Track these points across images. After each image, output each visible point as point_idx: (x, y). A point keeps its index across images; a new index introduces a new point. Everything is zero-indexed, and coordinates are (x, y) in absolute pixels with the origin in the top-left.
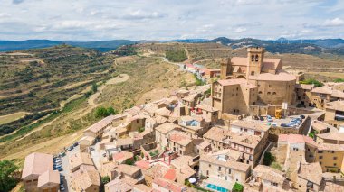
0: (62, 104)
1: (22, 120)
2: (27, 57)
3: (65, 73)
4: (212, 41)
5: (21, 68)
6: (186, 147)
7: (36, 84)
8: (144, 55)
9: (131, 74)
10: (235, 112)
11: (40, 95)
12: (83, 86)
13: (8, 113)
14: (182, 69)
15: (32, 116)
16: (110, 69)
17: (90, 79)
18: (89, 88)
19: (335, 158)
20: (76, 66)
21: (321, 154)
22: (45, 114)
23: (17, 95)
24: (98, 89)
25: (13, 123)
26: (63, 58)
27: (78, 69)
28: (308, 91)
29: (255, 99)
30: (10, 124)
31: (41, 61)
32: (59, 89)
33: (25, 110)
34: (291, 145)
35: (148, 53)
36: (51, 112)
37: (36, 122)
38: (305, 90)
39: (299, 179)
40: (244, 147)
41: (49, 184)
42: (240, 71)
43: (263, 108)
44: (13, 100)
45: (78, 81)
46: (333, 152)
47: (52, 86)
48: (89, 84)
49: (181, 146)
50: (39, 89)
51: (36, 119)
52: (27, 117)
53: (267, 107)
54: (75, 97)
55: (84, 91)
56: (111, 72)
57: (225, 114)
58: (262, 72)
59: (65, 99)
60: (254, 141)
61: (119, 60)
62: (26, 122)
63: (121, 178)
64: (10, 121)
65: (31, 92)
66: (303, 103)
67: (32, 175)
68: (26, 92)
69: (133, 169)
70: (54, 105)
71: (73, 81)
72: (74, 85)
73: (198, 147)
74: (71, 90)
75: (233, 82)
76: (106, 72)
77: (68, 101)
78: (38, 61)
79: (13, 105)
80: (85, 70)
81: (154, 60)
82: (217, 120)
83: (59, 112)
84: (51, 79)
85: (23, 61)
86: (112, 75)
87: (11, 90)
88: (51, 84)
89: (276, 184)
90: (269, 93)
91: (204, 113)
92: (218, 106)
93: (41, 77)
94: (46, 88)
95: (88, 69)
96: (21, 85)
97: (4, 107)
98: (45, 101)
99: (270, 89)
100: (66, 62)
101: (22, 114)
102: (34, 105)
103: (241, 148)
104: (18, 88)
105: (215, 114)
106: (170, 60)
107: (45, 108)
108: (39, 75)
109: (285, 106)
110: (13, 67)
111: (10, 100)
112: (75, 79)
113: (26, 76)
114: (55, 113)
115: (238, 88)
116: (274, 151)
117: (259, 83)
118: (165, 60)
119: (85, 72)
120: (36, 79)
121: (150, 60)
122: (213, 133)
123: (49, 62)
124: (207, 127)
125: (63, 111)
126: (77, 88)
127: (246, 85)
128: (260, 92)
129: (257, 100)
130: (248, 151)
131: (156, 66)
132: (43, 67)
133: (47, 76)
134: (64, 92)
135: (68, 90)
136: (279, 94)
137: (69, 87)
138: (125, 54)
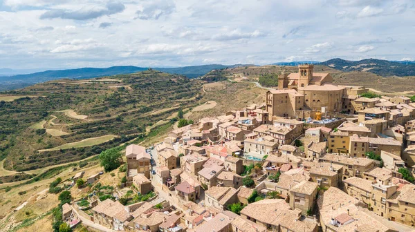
0: (148, 129)
1: (111, 143)
2: (115, 82)
3: (151, 99)
4: (322, 63)
5: (110, 93)
6: (237, 134)
7: (124, 109)
8: (236, 80)
9: (219, 101)
10: (285, 116)
11: (128, 120)
12: (169, 112)
13: (99, 135)
15: (120, 139)
16: (197, 96)
17: (176, 105)
18: (175, 115)
19: (344, 142)
20: (162, 92)
21: (333, 139)
22: (132, 138)
23: (106, 119)
24: (184, 115)
25: (104, 144)
26: (150, 84)
27: (164, 95)
28: (353, 100)
29: (301, 105)
30: (100, 145)
31: (128, 87)
32: (145, 115)
33: (114, 133)
34: (313, 133)
35: (240, 78)
36: (137, 136)
37: (123, 144)
38: (350, 100)
39: (309, 151)
40: (279, 135)
41: (144, 158)
42: (294, 84)
43: (306, 112)
44: (103, 124)
45: (164, 107)
46: (342, 137)
47: (139, 112)
48: (174, 110)
49: (234, 134)
50: (126, 114)
51: (124, 142)
52: (116, 140)
53: (310, 111)
54: (160, 122)
55: (170, 118)
56: (198, 99)
57: (275, 116)
58: (310, 84)
59: (151, 125)
60: (287, 129)
61: (208, 86)
62: (115, 144)
63: (191, 153)
64: (100, 143)
65: (120, 117)
66: (349, 111)
67: (132, 154)
68: (115, 117)
69: (200, 149)
70: (140, 130)
71: (159, 107)
72: (160, 111)
73: (246, 135)
74: (157, 116)
76: (194, 98)
77: (154, 126)
78: (125, 86)
79: (104, 128)
80: (171, 96)
81: (246, 85)
82: (267, 121)
83: (144, 135)
84: (137, 105)
85: (111, 87)
86: (199, 102)
87: (101, 114)
88: (138, 109)
89: (289, 152)
90: (314, 101)
91: (258, 115)
92: (271, 110)
93: (128, 102)
94: (133, 113)
95: (175, 95)
96: (110, 109)
97: (96, 130)
98: (131, 126)
99: (315, 98)
100: (152, 89)
101: (111, 137)
102: (122, 129)
103: (277, 136)
104: (107, 112)
105: (265, 116)
106: (263, 85)
107: (132, 132)
108: (126, 100)
109: (323, 110)
110: (102, 93)
111: (100, 123)
112: (161, 105)
113: (115, 101)
114: (141, 137)
115: (287, 96)
116: (302, 140)
117: (306, 93)
118: (258, 85)
119: (171, 99)
120: (124, 104)
121: (241, 86)
123: (135, 88)
125: (149, 135)
126: (162, 114)
127: (292, 94)
128: (307, 100)
129: (303, 105)
130: (282, 137)
131: (246, 92)
132: (130, 93)
133: (134, 101)
134: (150, 118)
135: (154, 116)
136: (323, 102)
137: (155, 113)
138: (214, 80)
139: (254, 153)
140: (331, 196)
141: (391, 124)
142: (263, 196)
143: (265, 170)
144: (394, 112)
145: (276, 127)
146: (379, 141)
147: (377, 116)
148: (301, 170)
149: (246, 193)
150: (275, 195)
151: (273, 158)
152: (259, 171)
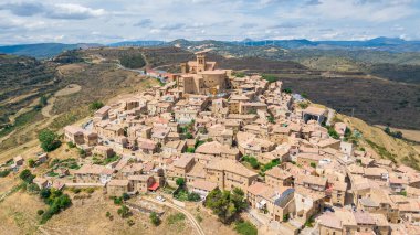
0: (12, 119)
3: (2, 86)
6: (167, 109)
8: (94, 61)
9: (82, 84)
10: (192, 93)
12: (28, 99)
14: (142, 75)
16: (55, 79)
17: (34, 91)
18: (37, 102)
19: (236, 107)
20: (13, 77)
24: (48, 101)
27: (15, 80)
28: (232, 80)
34: (218, 102)
35: (98, 60)
36: (2, 127)
38: (230, 80)
40: (196, 105)
41: (92, 134)
42: (193, 69)
43: (206, 90)
45: (21, 94)
46: (234, 104)
48: (35, 97)
49: (164, 109)
53: (208, 89)
54: (22, 111)
55: (32, 105)
56: (57, 82)
58: (205, 70)
59: (13, 114)
60: (200, 102)
61: (63, 69)
71: (14, 94)
72: (17, 99)
73: (173, 108)
74: (16, 104)
75: (189, 75)
76: (52, 82)
77: (17, 115)
80: (25, 81)
81: (107, 67)
82: (181, 97)
86: (59, 85)
90: (210, 81)
91: (175, 93)
92: (182, 90)
95: (29, 80)
99: (210, 79)
105: (181, 94)
106: (127, 66)
109: (218, 87)
112: (16, 92)
114: (7, 128)
115: (192, 79)
117: (204, 76)
118: (121, 66)
119: (25, 84)
121: (102, 67)
122: (181, 103)
124: (176, 100)
125: (16, 125)
126: (22, 101)
127: (197, 78)
128: (205, 81)
129: (203, 85)
131: (111, 74)
134: (10, 106)
135: (13, 104)
136: (216, 82)
137: (13, 101)
138: (68, 61)
139: (184, 119)
140: (240, 135)
141: (257, 94)
142: (203, 142)
143: (196, 129)
144: (257, 87)
145: (192, 101)
146: (253, 104)
147: (250, 89)
148: (219, 125)
149: (191, 143)
150: (210, 140)
151: (198, 120)
152: (192, 129)
